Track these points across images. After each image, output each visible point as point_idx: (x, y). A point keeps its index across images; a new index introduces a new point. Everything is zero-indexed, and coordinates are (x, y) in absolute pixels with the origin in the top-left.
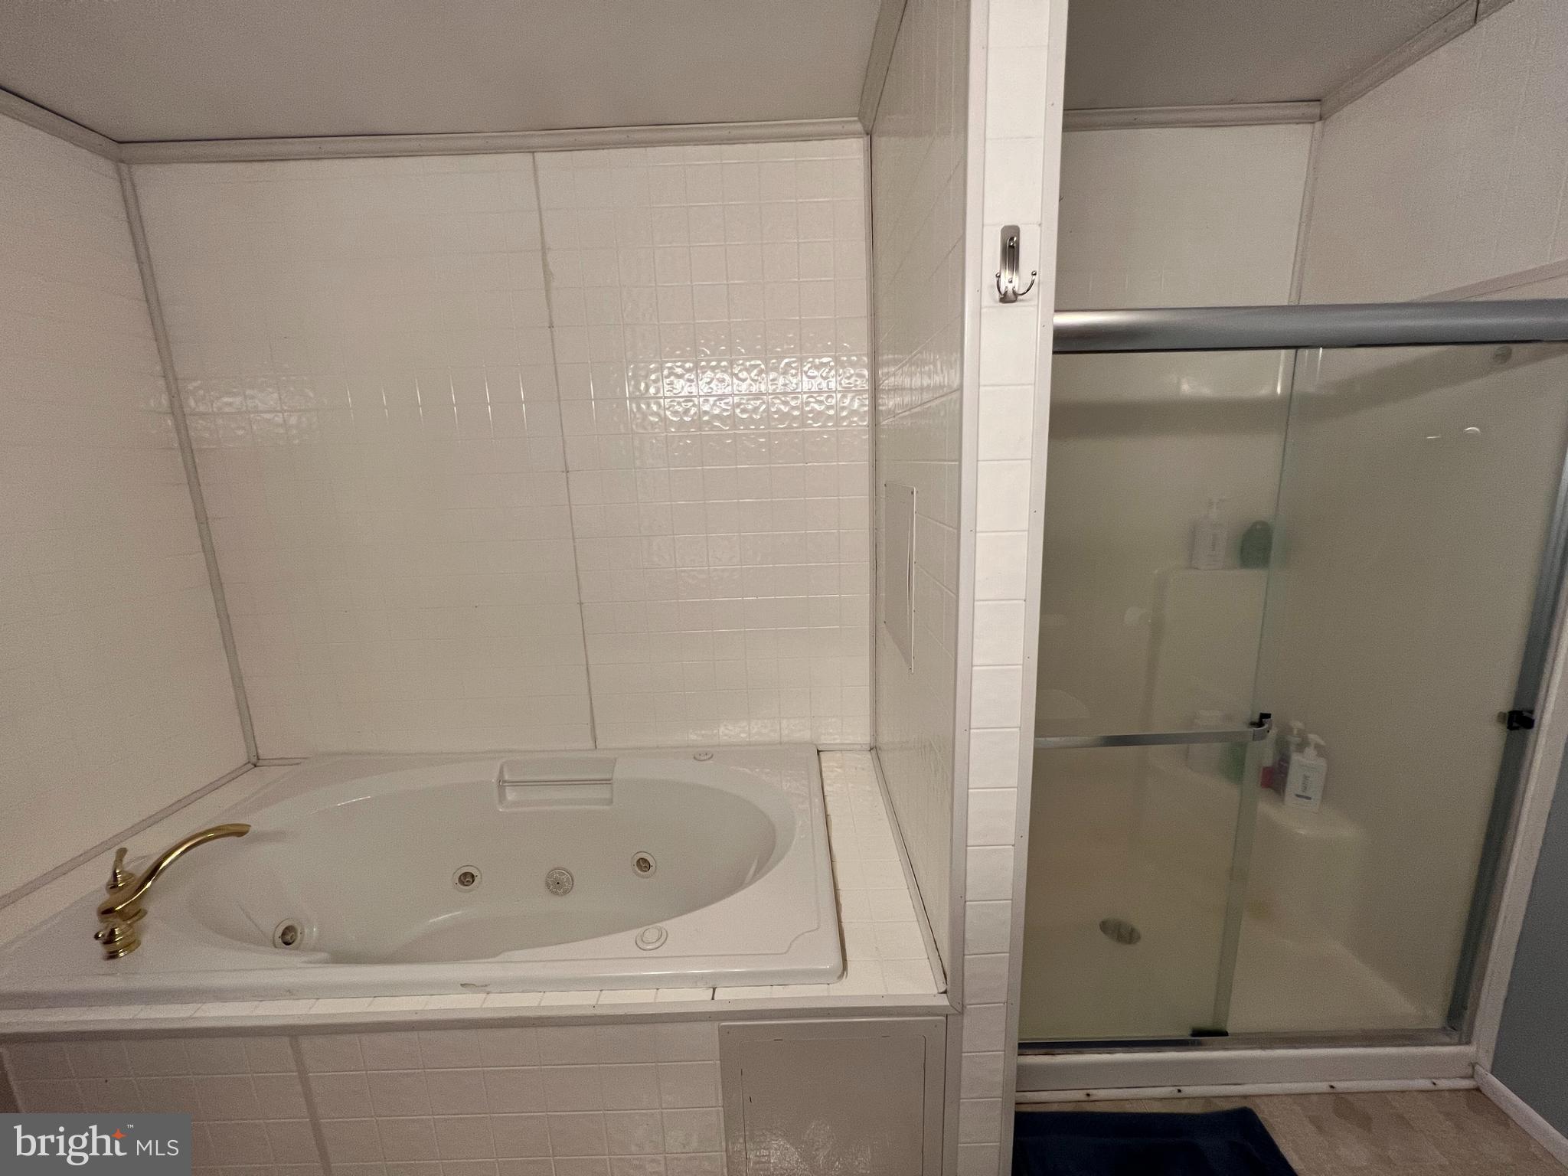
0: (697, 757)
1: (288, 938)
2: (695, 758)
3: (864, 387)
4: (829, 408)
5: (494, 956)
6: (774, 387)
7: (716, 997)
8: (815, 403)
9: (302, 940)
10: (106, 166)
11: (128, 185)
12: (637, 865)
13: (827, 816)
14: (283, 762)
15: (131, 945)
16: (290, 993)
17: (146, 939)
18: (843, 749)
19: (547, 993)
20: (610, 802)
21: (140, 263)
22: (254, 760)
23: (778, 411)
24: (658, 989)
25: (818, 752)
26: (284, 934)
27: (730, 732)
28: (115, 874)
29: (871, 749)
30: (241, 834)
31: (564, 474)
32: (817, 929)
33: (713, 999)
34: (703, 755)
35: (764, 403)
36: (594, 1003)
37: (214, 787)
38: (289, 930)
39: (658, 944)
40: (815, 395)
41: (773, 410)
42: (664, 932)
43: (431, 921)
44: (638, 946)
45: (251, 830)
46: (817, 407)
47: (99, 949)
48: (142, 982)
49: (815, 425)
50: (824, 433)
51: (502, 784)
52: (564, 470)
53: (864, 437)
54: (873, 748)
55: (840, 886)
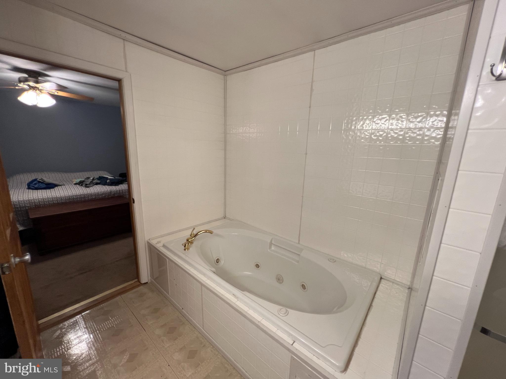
0: (330, 260)
1: (217, 261)
2: (329, 260)
3: (442, 126)
4: (418, 135)
5: (243, 291)
6: (376, 127)
7: (293, 345)
8: (411, 133)
9: (220, 263)
10: (222, 77)
11: (225, 81)
12: (302, 286)
13: (371, 306)
14: (229, 219)
15: (188, 249)
16: (204, 275)
17: (191, 249)
18: (394, 282)
19: (250, 310)
20: (298, 262)
21: (225, 98)
22: (225, 217)
23: (392, 136)
24: (278, 329)
25: (381, 278)
26: (217, 260)
27: (345, 256)
28: (192, 233)
29: (409, 288)
30: (211, 233)
31: (305, 155)
32: (340, 347)
33: (292, 345)
34: (333, 260)
35: (385, 133)
36: (259, 321)
37: (216, 220)
38: (218, 259)
39: (283, 315)
40: (412, 130)
41: (389, 136)
42: (287, 312)
43: (245, 273)
44: (278, 312)
45: (214, 233)
46: (412, 135)
47: (183, 247)
48: (187, 259)
49: (409, 143)
50: (414, 146)
51: (271, 244)
52: (305, 153)
53: (436, 149)
54: (410, 289)
55: (362, 336)
